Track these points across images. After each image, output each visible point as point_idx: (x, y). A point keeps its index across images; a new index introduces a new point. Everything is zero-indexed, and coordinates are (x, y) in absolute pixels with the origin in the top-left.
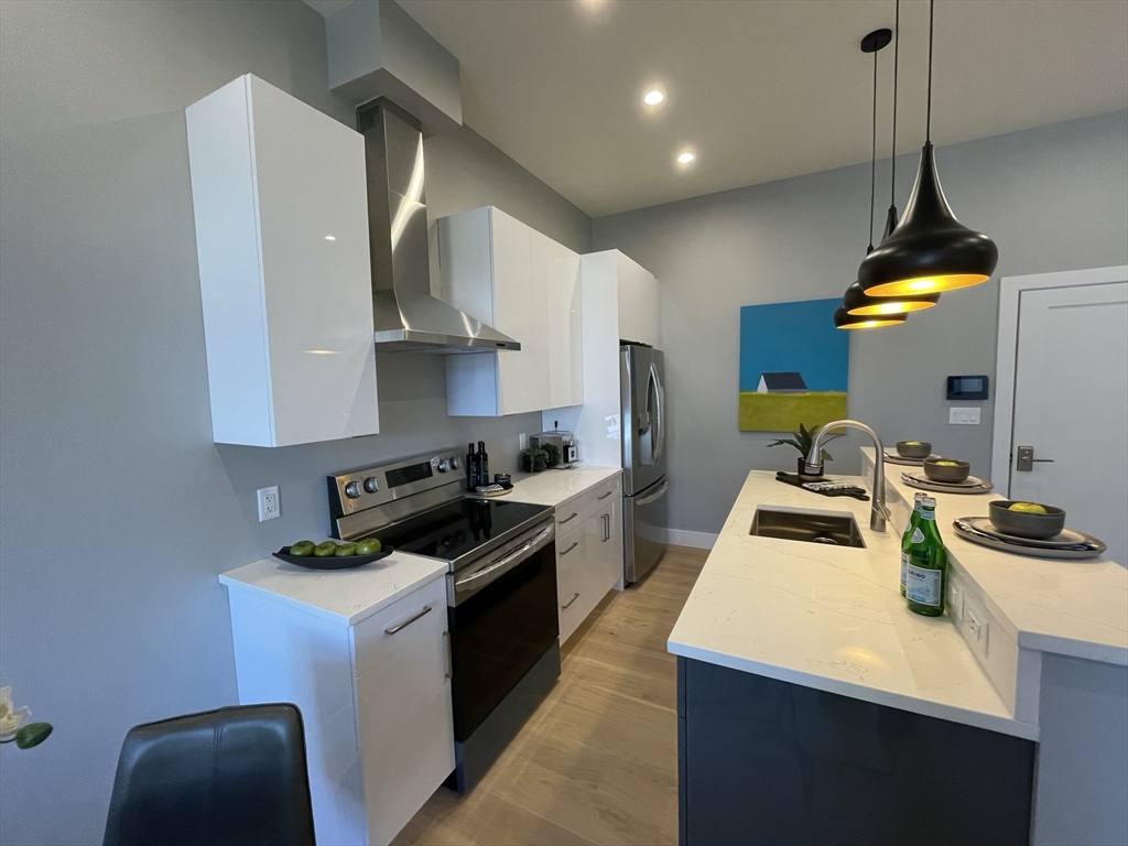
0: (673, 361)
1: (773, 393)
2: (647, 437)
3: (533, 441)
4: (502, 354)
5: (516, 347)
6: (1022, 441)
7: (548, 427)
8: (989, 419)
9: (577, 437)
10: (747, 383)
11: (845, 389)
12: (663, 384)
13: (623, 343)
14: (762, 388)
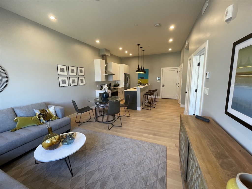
0: (131, 76)
1: (141, 79)
2: (127, 84)
3: (115, 84)
4: (113, 75)
5: (114, 75)
6: (163, 84)
7: (116, 83)
8: (160, 82)
9: (120, 84)
10: (138, 78)
11: (148, 79)
12: (129, 78)
13: (124, 74)
14: (140, 79)
